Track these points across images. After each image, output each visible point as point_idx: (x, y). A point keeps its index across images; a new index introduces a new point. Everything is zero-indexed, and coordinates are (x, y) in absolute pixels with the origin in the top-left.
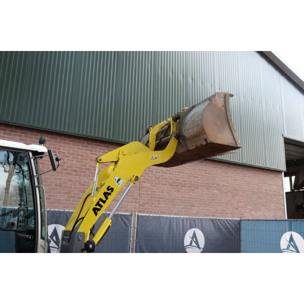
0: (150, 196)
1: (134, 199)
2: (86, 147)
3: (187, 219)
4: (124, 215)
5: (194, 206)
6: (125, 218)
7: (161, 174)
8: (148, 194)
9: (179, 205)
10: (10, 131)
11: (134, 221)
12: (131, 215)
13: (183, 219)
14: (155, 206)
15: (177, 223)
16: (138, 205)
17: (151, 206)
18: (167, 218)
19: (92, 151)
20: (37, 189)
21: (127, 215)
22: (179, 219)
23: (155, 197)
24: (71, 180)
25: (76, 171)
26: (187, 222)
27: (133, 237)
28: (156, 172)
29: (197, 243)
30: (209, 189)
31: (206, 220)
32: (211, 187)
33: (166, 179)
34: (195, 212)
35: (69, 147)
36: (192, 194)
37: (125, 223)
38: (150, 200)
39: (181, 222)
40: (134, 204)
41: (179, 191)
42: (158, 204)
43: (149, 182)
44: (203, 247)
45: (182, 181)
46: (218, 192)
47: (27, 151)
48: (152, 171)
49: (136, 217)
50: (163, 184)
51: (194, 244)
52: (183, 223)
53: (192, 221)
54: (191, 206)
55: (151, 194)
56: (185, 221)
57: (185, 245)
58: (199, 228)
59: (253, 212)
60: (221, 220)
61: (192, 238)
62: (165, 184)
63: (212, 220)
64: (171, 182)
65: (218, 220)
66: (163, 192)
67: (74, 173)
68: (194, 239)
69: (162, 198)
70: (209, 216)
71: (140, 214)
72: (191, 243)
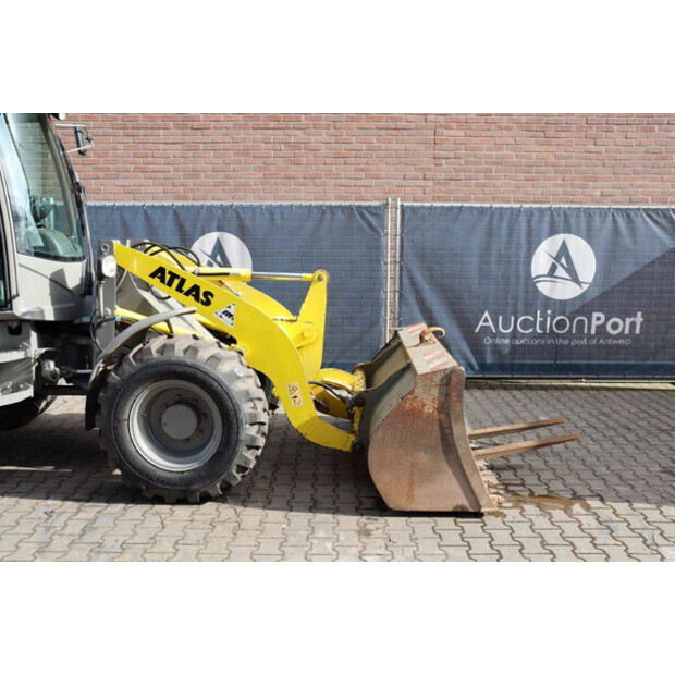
0: (462, 161)
1: (421, 169)
4: (366, 208)
5: (595, 180)
6: (371, 213)
8: (458, 158)
9: (550, 179)
11: (392, 224)
12: (386, 207)
13: (530, 213)
14: (478, 185)
15: (510, 222)
17: (467, 185)
18: (482, 211)
21: (375, 207)
23: (477, 163)
24: (267, 141)
26: (540, 221)
29: (571, 270)
30: (652, 130)
34: (598, 193)
36: (591, 147)
37: (371, 226)
38: (464, 171)
39: (523, 219)
42: (486, 178)
44: (590, 280)
49: (399, 211)
50: (501, 128)
51: (560, 272)
52: (529, 223)
53: (556, 218)
55: (468, 156)
56: (536, 216)
57: (533, 276)
58: (578, 235)
60: (656, 210)
61: (557, 258)
62: (507, 128)
65: (647, 210)
66: (500, 149)
68: (563, 261)
69: (497, 164)
70: (646, 202)
71: (406, 204)
72: (553, 269)
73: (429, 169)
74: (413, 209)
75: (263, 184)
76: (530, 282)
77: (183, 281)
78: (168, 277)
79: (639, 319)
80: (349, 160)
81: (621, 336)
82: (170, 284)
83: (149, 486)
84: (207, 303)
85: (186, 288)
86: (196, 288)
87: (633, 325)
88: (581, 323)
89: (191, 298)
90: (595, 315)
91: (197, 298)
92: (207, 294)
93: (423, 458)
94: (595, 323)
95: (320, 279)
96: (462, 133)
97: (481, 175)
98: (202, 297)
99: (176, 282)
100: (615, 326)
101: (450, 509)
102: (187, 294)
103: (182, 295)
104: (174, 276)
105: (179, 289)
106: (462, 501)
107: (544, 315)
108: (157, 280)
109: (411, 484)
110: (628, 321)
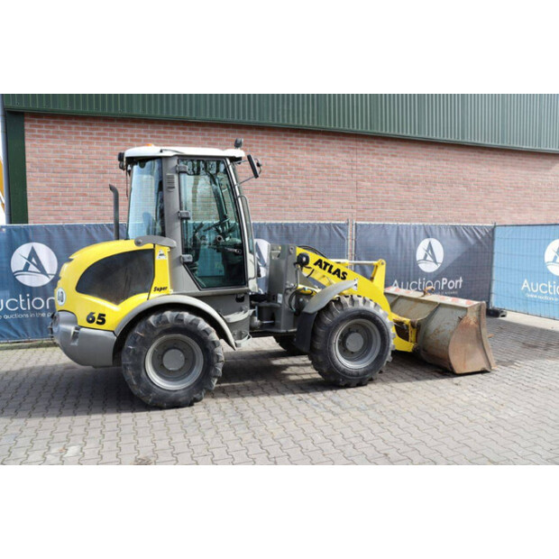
0: (371, 199)
1: (351, 203)
2: (285, 139)
3: (420, 226)
4: (338, 225)
5: (431, 210)
6: (340, 227)
7: (385, 169)
8: (368, 197)
9: (410, 209)
10: (190, 129)
11: (351, 232)
12: (348, 224)
13: (415, 227)
14: (379, 212)
15: (406, 232)
16: (355, 211)
17: (373, 212)
18: (393, 226)
19: (291, 144)
20: (239, 199)
21: (342, 224)
22: (410, 226)
23: (377, 200)
24: (269, 185)
25: (274, 173)
26: (420, 232)
27: (351, 251)
28: (379, 166)
29: (433, 257)
30: (452, 186)
31: (446, 227)
32: (455, 183)
33: (391, 175)
34: (432, 217)
35: (262, 142)
36: (428, 193)
37: (340, 235)
38: (372, 204)
39: (412, 230)
40: (351, 210)
41: (409, 191)
42: (382, 208)
43: (369, 181)
44: (441, 261)
45: (415, 176)
46: (465, 189)
47: (225, 157)
48: (372, 166)
49: (354, 226)
50: (387, 182)
51: (429, 258)
52: (415, 232)
53: (426, 229)
54: (427, 209)
55: (373, 196)
56: (418, 230)
57: (418, 259)
59: (515, 215)
60: (467, 226)
61: (427, 251)
62: (391, 182)
63: (455, 228)
64: (398, 178)
65: (463, 226)
66: (388, 193)
67: (271, 175)
68: (430, 252)
69: (387, 201)
70: (452, 221)
71: (358, 222)
72: (426, 256)
73: (354, 203)
74: (361, 225)
75: (266, 210)
76: (416, 263)
77: (331, 267)
78: (323, 265)
79: (461, 281)
80: (314, 197)
81: (454, 289)
82: (325, 269)
83: (344, 379)
84: (344, 278)
85: (333, 270)
86: (338, 270)
87: (459, 283)
88: (437, 284)
89: (336, 276)
90: (443, 279)
91: (339, 276)
92: (344, 273)
93: (469, 346)
94: (443, 283)
95: (382, 264)
96: (369, 184)
97: (380, 207)
98: (341, 275)
99: (328, 267)
100: (451, 285)
101: (479, 370)
102: (334, 274)
103: (330, 275)
104: (326, 264)
105: (330, 271)
106: (483, 366)
107: (422, 281)
108: (317, 267)
109: (465, 360)
110: (457, 281)
